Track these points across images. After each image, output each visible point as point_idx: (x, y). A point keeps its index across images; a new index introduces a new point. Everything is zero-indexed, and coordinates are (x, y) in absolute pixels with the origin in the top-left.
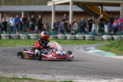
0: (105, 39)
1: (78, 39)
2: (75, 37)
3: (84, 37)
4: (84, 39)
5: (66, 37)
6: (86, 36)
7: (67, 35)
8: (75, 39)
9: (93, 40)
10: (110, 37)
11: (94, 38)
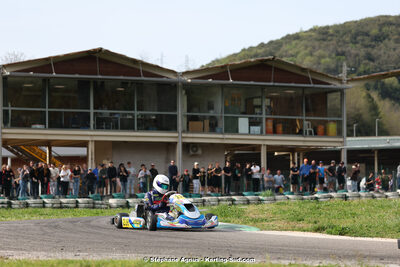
0: (115, 205)
1: (67, 207)
2: (61, 203)
3: (77, 202)
4: (77, 207)
5: (44, 203)
6: (80, 200)
7: (45, 200)
8: (61, 207)
9: (94, 208)
10: (122, 201)
11: (94, 203)
